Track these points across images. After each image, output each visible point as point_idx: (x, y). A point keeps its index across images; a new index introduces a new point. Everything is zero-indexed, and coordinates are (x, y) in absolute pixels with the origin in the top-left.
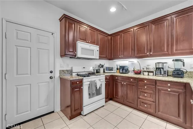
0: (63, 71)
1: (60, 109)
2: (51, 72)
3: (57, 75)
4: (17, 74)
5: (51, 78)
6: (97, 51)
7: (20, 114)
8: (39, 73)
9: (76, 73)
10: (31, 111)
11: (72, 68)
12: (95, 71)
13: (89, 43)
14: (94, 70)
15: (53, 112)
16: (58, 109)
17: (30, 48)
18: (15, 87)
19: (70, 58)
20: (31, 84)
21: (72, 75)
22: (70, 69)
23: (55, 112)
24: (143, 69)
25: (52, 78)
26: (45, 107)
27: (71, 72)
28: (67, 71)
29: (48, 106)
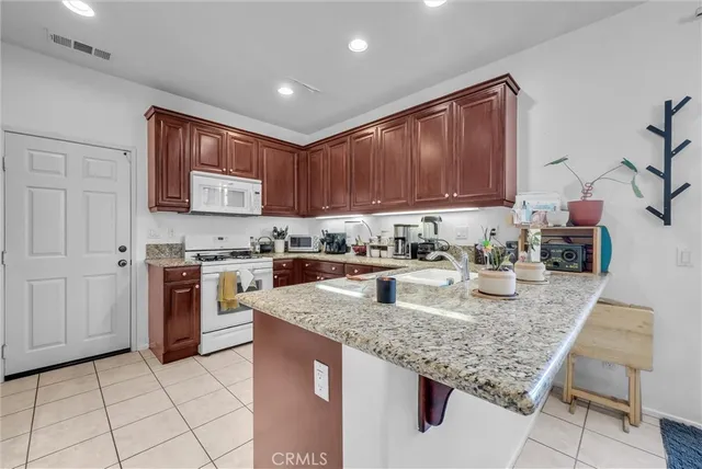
0: (157, 246)
1: (147, 345)
2: (123, 249)
3: (139, 256)
4: (32, 253)
5: (122, 264)
6: (253, 193)
7: (37, 347)
8: (88, 251)
9: (195, 254)
10: (66, 342)
11: (184, 238)
12: (258, 247)
13: (230, 174)
14: (253, 244)
15: (128, 350)
16: (142, 343)
17: (65, 190)
18: (26, 284)
19: (179, 212)
20: (66, 279)
21: (182, 257)
22: (179, 242)
23: (133, 349)
24: (371, 241)
25: (124, 264)
26: (106, 336)
27: (180, 250)
28: (170, 247)
29: (114, 335)
